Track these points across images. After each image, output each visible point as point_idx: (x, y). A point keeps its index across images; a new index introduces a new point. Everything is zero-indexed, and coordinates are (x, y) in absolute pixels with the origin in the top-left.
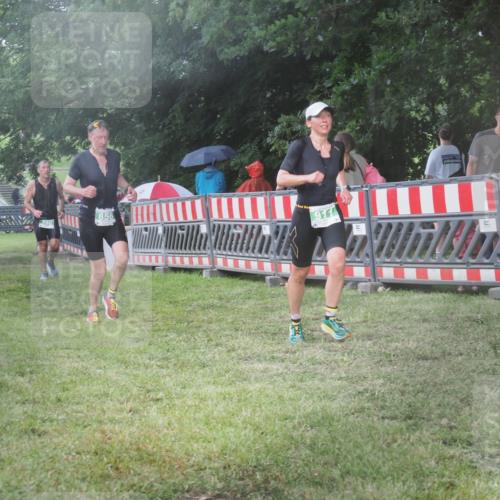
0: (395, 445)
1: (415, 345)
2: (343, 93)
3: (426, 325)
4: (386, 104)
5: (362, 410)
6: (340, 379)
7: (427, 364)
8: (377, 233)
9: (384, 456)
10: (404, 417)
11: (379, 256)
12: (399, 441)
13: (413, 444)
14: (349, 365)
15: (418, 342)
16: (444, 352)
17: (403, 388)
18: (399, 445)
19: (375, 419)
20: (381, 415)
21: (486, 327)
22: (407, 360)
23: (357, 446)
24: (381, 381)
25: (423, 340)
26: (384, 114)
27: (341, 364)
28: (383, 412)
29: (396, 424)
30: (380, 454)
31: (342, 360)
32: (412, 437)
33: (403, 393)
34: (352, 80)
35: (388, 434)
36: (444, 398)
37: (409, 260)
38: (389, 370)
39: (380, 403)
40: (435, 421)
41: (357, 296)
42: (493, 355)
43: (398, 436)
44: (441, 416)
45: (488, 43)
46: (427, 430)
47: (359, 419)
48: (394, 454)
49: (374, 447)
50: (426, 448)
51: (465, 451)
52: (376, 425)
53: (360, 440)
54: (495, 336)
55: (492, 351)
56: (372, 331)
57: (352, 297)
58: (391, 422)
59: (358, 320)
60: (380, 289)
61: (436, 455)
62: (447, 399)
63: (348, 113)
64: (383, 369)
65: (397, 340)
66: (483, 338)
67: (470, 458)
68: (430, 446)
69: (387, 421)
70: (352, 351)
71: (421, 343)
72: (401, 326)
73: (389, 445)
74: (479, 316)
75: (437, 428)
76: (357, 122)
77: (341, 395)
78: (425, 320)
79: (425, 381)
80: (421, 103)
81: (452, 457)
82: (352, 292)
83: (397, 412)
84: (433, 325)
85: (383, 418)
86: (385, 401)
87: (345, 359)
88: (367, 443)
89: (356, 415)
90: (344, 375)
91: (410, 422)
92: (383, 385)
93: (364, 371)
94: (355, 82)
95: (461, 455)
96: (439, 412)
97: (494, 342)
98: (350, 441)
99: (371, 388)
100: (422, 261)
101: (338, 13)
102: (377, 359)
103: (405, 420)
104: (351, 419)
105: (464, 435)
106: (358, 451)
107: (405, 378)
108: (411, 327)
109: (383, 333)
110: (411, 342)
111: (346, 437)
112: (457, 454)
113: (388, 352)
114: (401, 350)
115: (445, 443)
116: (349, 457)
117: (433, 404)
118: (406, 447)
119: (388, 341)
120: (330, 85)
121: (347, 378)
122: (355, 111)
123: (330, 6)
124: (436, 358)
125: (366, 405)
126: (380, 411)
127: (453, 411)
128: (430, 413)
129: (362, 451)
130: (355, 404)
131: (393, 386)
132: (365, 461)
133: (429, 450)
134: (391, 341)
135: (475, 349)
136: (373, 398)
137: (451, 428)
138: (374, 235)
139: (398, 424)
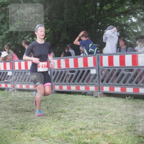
0: (17, 137)
1: (25, 107)
2: (7, 34)
3: (28, 102)
4: (19, 37)
5: (8, 127)
6: (2, 117)
7: (28, 113)
8: (15, 74)
9: (13, 140)
10: (20, 128)
11: (15, 81)
12: (18, 136)
13: (22, 137)
14: (5, 114)
15: (26, 106)
16: (33, 110)
17: (20, 120)
18: (18, 137)
19: (12, 129)
20: (13, 128)
21: (46, 102)
22: (22, 112)
23: (5, 137)
24: (14, 118)
25: (27, 106)
26: (18, 40)
27: (2, 113)
28: (14, 127)
29: (18, 130)
30: (12, 140)
31: (3, 112)
32: (22, 134)
33: (20, 122)
34: (9, 30)
35: (15, 134)
36: (32, 123)
37: (24, 83)
38: (17, 115)
39: (13, 124)
40: (29, 130)
41: (8, 93)
42: (47, 110)
43: (18, 134)
44: (31, 128)
45: (49, 21)
46: (27, 132)
47: (7, 129)
48: (16, 140)
49: (10, 138)
50: (26, 137)
51: (37, 138)
52: (12, 131)
53: (6, 136)
54: (48, 105)
55: (47, 109)
56: (12, 103)
57: (7, 93)
58: (16, 130)
59: (8, 100)
60: (16, 91)
61: (29, 140)
62: (33, 123)
63: (8, 40)
64: (15, 114)
65: (20, 106)
66: (44, 105)
67: (39, 140)
68: (27, 137)
69: (15, 130)
70: (6, 109)
71: (27, 107)
72: (21, 102)
73: (15, 137)
74: (44, 99)
75: (30, 132)
76: (11, 42)
77: (2, 122)
78: (28, 100)
79: (27, 118)
80: (30, 37)
81: (33, 140)
82: (7, 92)
83: (18, 127)
84: (30, 102)
85: (14, 129)
86: (15, 124)
87: (4, 111)
88: (8, 136)
89: (6, 128)
90: (3, 116)
91: (22, 130)
92: (15, 119)
93: (9, 115)
94: (10, 31)
95: (36, 140)
96: (30, 127)
97: (47, 106)
98: (3, 136)
99: (11, 120)
100: (28, 83)
101: (5, 10)
102: (13, 111)
103: (20, 129)
104: (4, 129)
105: (37, 134)
106: (6, 139)
107: (21, 117)
108: (24, 102)
109: (15, 104)
110: (24, 107)
111: (2, 135)
112: (35, 139)
113: (16, 109)
114: (21, 109)
115: (31, 136)
116: (3, 141)
117: (29, 125)
118: (20, 137)
119: (17, 106)
120: (3, 31)
121: (4, 117)
122: (10, 39)
123: (3, 8)
124: (31, 111)
125: (9, 125)
126: (13, 127)
127: (34, 127)
128: (28, 127)
129: (7, 139)
130: (6, 125)
131: (18, 119)
132: (7, 142)
133: (27, 138)
134: (18, 106)
135: (42, 109)
136: (11, 123)
137: (34, 132)
138: (14, 75)
139: (18, 131)
